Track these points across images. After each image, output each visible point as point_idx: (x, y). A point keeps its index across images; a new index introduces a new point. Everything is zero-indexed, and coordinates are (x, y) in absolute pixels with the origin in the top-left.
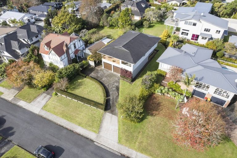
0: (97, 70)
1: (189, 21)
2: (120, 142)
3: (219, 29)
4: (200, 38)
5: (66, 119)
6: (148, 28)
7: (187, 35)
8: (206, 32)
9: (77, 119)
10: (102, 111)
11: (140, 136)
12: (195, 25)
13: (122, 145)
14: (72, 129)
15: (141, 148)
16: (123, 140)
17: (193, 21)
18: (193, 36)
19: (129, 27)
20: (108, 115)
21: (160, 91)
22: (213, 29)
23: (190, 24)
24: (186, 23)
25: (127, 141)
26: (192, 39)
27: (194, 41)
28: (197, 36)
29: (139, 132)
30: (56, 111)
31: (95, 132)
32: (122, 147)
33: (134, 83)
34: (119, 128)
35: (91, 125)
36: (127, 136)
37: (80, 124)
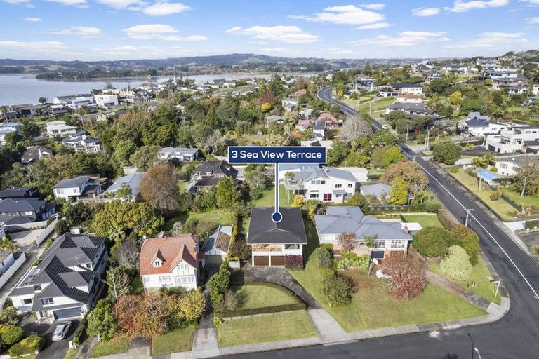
0: (247, 271)
1: (315, 180)
2: (347, 330)
3: (350, 183)
4: (334, 196)
5: (266, 341)
6: (258, 199)
7: (318, 196)
8: (337, 189)
9: (281, 334)
10: (303, 311)
11: (361, 315)
12: (323, 182)
13: (352, 332)
14: (286, 347)
15: (371, 325)
16: (349, 327)
17: (321, 179)
18: (325, 195)
19: (237, 203)
20: (312, 312)
21: (342, 266)
22: (345, 183)
23: (318, 183)
24: (313, 183)
25: (353, 325)
26: (324, 200)
27: (327, 201)
28: (330, 195)
29: (357, 312)
30: (245, 339)
31: (314, 335)
32: (353, 333)
33: (306, 268)
34: (335, 318)
35: (304, 330)
36: (350, 321)
37: (290, 337)
